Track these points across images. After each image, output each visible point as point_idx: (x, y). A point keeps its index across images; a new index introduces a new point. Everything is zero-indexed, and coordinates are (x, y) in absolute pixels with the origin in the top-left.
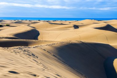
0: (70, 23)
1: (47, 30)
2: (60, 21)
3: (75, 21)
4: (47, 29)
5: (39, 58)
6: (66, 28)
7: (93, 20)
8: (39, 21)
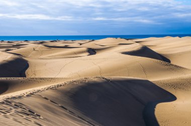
0: (81, 44)
1: (42, 59)
2: (63, 41)
3: (88, 40)
4: (41, 57)
5: (41, 117)
6: (75, 53)
7: (119, 39)
8: (25, 43)
